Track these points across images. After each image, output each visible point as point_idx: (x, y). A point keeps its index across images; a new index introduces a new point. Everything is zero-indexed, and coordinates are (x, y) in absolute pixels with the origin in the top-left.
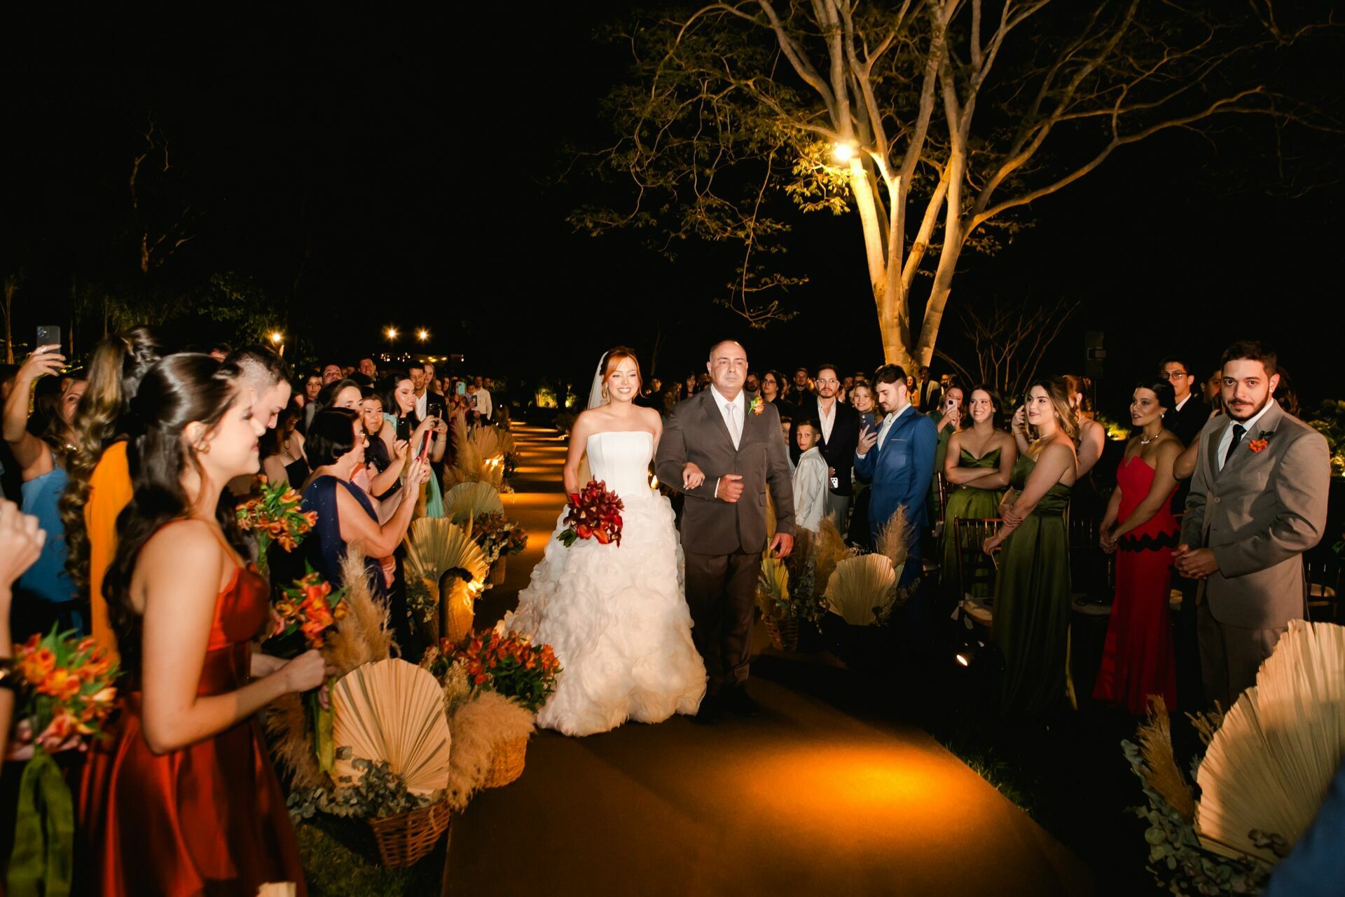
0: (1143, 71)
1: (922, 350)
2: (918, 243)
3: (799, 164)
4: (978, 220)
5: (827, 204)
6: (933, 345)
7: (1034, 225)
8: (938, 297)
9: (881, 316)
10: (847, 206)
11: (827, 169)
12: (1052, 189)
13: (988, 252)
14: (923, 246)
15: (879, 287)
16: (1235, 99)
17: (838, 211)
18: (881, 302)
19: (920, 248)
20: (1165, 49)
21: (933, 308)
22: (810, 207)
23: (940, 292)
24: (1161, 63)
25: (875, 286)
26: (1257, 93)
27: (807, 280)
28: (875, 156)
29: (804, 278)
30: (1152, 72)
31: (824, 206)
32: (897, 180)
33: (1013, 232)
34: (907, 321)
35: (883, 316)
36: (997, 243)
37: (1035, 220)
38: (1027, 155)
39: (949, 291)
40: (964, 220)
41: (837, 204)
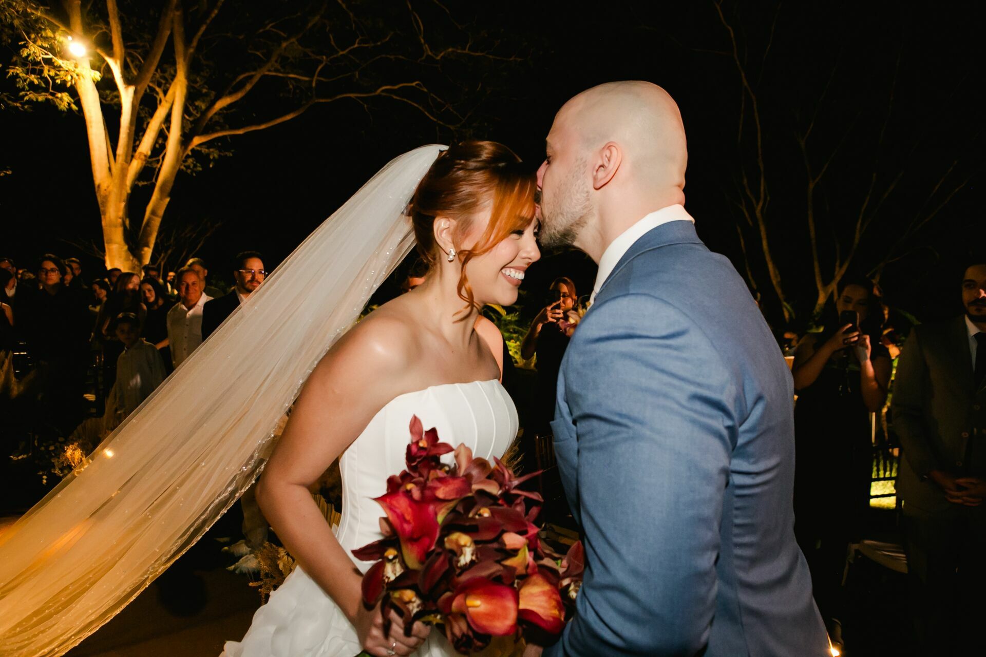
0: (339, 50)
1: (142, 250)
2: (141, 153)
3: (27, 47)
4: (197, 141)
5: (50, 97)
6: (152, 246)
7: (231, 155)
8: (157, 203)
9: (105, 214)
10: (75, 103)
11: (58, 61)
12: (263, 127)
13: (189, 171)
14: (145, 156)
15: (104, 187)
16: (396, 87)
17: (63, 106)
18: (105, 202)
19: (143, 157)
20: (358, 37)
21: (154, 213)
22: (32, 96)
23: (161, 199)
24: (352, 47)
25: (99, 186)
26: (413, 87)
27: (9, 172)
28: (110, 61)
29: (7, 170)
30: (344, 52)
31: (47, 100)
32: (132, 89)
33: (214, 158)
34: (127, 222)
35: (108, 215)
36: (198, 165)
37: (233, 151)
38: (239, 95)
39: (168, 200)
40: (185, 139)
41: (64, 100)
